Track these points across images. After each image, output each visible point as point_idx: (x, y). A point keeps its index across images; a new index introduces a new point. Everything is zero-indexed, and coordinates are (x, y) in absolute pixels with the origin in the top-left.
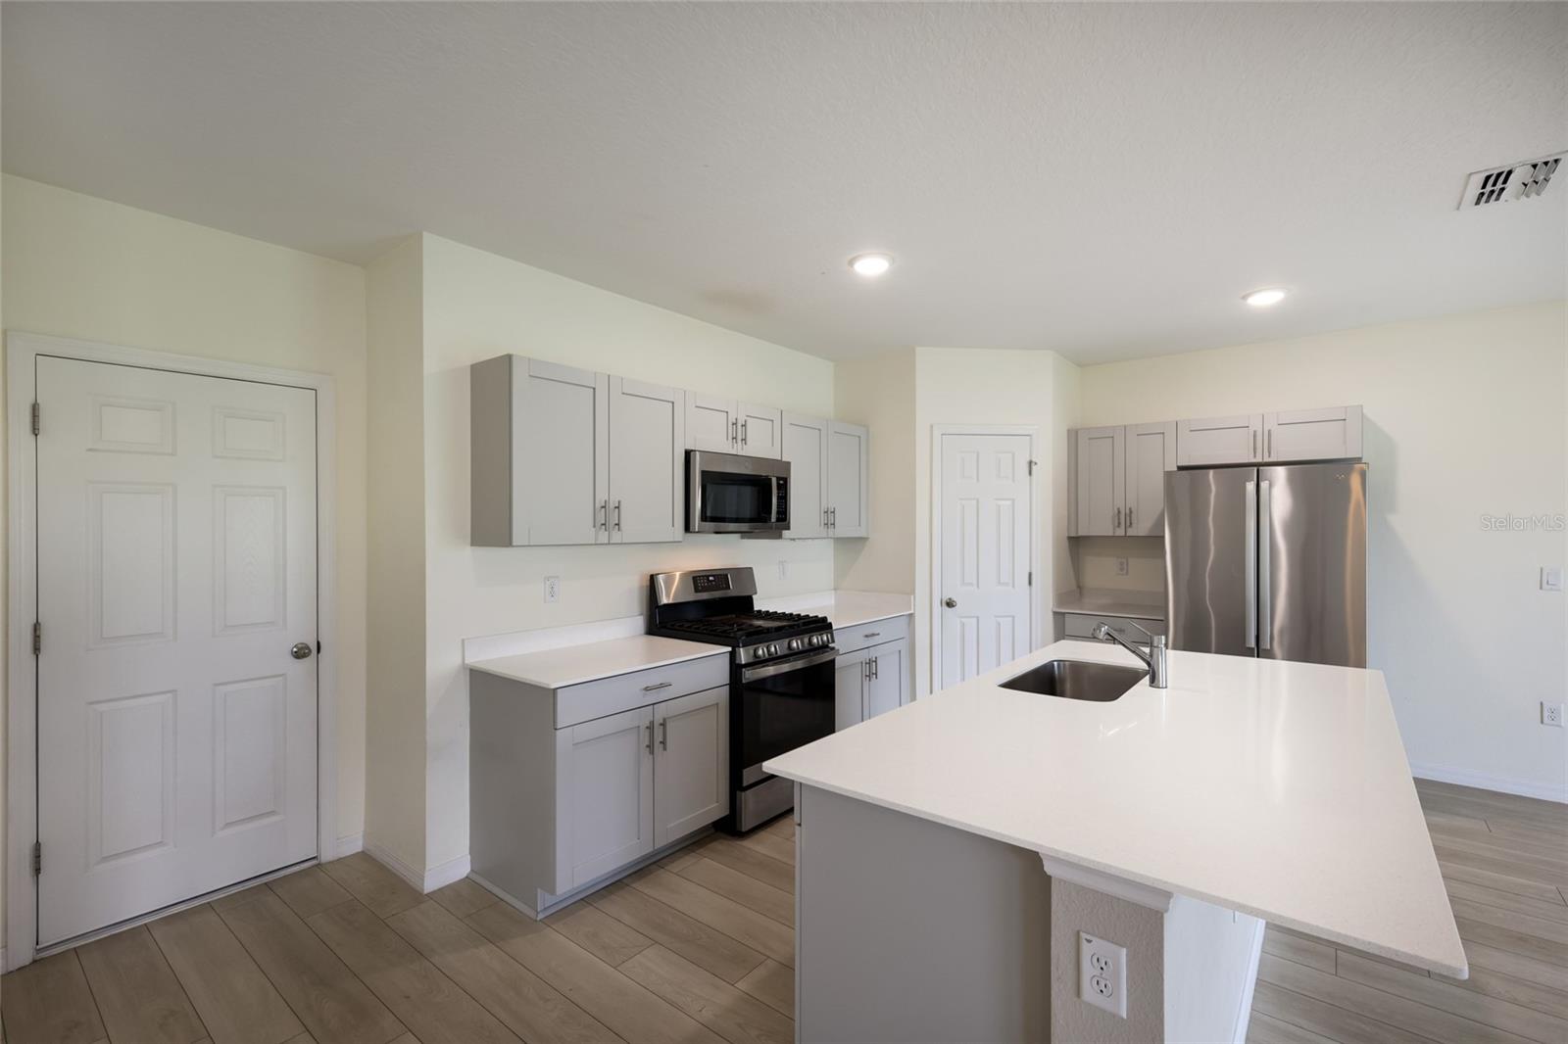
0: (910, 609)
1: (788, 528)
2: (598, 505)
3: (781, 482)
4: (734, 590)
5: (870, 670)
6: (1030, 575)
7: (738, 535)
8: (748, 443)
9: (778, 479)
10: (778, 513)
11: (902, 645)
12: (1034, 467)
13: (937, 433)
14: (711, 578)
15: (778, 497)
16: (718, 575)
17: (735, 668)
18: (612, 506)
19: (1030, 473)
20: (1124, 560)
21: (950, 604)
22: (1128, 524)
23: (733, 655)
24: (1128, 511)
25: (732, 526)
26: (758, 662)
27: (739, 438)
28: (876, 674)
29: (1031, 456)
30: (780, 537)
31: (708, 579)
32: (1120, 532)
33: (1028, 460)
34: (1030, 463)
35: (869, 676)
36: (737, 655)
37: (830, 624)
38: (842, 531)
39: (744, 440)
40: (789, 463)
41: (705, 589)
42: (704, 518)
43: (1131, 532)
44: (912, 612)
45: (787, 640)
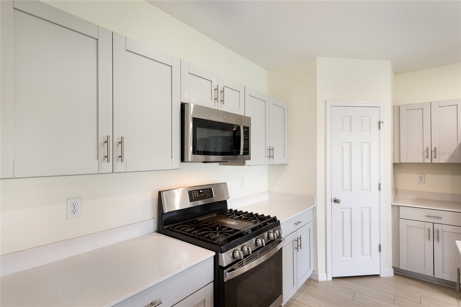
0: (314, 205)
1: (249, 159)
2: (101, 140)
3: (245, 130)
4: (216, 198)
5: (298, 244)
6: (380, 185)
7: (218, 163)
8: (225, 103)
9: (244, 127)
10: (244, 149)
11: (310, 226)
12: (382, 125)
13: (329, 105)
14: (201, 191)
15: (244, 139)
16: (205, 189)
17: (218, 270)
18: (116, 141)
19: (379, 128)
20: (423, 176)
21: (336, 201)
22: (433, 155)
23: (216, 259)
24: (433, 149)
25: (213, 158)
26: (236, 262)
27: (219, 100)
28: (301, 246)
29: (380, 118)
30: (244, 164)
31: (199, 191)
32: (428, 161)
33: (378, 121)
34: (379, 123)
35: (297, 248)
36: (220, 259)
37: (279, 221)
38: (277, 160)
39: (222, 101)
40: (250, 118)
41: (197, 199)
42: (195, 152)
43: (435, 161)
44: (315, 206)
45: (254, 239)
